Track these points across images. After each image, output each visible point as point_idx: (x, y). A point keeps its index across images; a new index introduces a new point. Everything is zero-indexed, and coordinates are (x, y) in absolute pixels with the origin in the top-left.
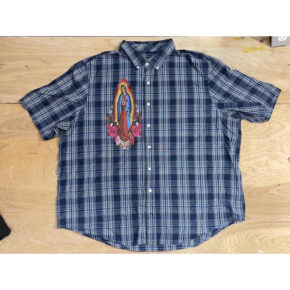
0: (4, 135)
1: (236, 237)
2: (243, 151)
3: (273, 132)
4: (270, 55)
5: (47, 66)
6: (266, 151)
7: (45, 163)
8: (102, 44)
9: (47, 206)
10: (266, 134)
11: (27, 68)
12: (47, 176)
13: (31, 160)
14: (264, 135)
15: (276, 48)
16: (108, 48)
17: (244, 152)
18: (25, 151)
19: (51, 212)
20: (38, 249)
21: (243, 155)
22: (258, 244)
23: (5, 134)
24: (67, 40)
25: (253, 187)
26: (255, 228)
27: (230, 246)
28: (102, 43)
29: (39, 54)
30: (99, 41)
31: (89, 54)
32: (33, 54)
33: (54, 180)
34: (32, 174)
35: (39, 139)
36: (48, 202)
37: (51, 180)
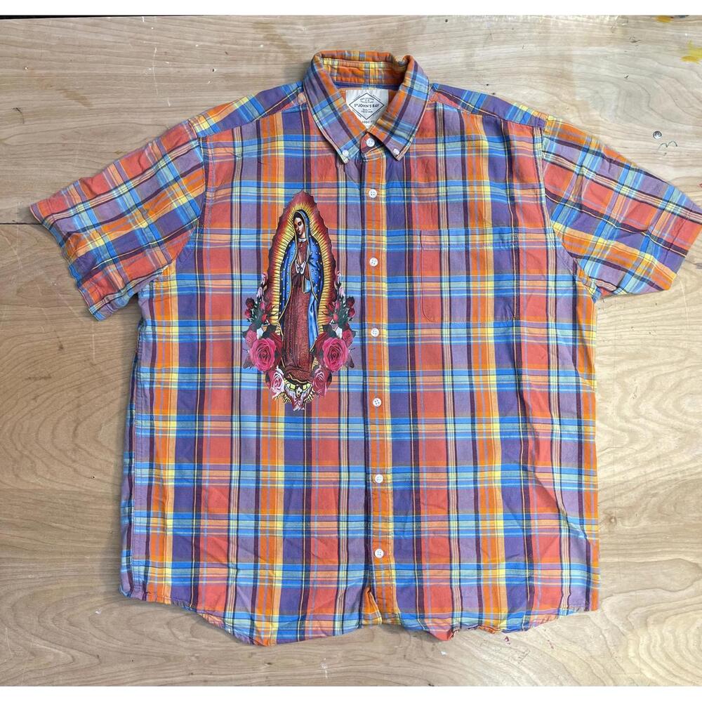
1: (667, 633)
2: (686, 366)
5: (79, 106)
7: (79, 406)
9: (87, 539)
11: (19, 116)
13: (35, 399)
16: (266, 49)
17: (689, 370)
20: (59, 673)
21: (685, 377)
24: (142, 26)
28: (248, 36)
29: (55, 72)
30: (239, 30)
31: (209, 71)
32: (38, 72)
33: (106, 461)
34: (37, 443)
35: (59, 334)
36: (88, 527)
37: (96, 458)
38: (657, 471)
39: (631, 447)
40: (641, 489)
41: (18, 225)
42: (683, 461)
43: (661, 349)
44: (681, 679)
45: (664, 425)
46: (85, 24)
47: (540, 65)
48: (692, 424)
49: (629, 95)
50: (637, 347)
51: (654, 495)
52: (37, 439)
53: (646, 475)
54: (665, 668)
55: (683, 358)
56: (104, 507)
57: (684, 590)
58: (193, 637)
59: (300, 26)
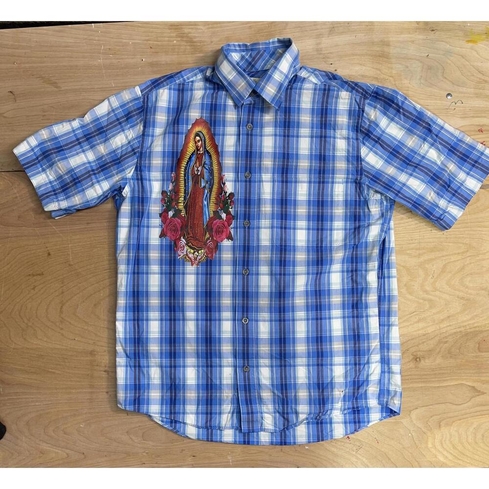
1: (454, 432)
2: (468, 255)
5: (53, 89)
7: (63, 293)
8: (165, 37)
11: (12, 97)
12: (68, 320)
13: (34, 289)
16: (178, 43)
17: (470, 258)
18: (19, 270)
20: (60, 464)
21: (468, 262)
24: (93, 31)
27: (441, 450)
28: (165, 35)
29: (35, 65)
30: (159, 31)
31: (140, 60)
32: (23, 66)
33: (82, 328)
34: (37, 318)
35: (48, 245)
36: (73, 371)
37: (76, 327)
38: (448, 326)
39: (431, 310)
40: (437, 339)
41: (16, 172)
42: (465, 319)
43: (451, 244)
44: (463, 461)
45: (453, 295)
46: (54, 31)
47: (368, 49)
48: (472, 295)
49: (430, 68)
50: (435, 244)
51: (446, 342)
52: (37, 315)
53: (440, 329)
54: (452, 454)
55: (466, 250)
56: (82, 358)
57: (465, 403)
58: (144, 440)
59: (201, 27)
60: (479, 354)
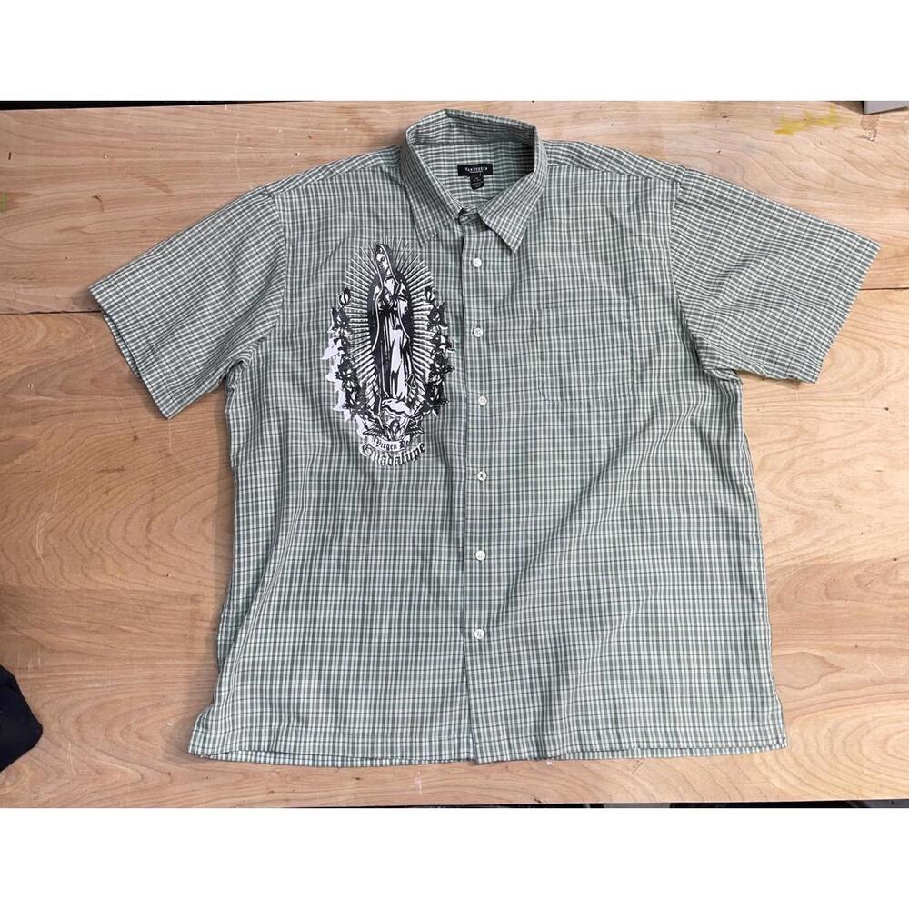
0: (21, 413)
2: (798, 444)
3: (891, 378)
4: (864, 137)
5: (161, 193)
6: (877, 441)
7: (153, 499)
9: (159, 643)
10: (869, 386)
11: (98, 204)
12: (160, 543)
13: (106, 492)
14: (863, 390)
15: (881, 115)
16: (351, 132)
17: (802, 448)
18: (85, 463)
19: (170, 662)
20: (127, 793)
21: (798, 455)
22: (873, 759)
23: (23, 410)
24: (225, 114)
25: (843, 560)
26: (859, 700)
27: (777, 768)
28: (331, 120)
29: (135, 160)
30: (322, 115)
31: (293, 155)
32: (119, 160)
33: (181, 558)
34: (108, 539)
36: (162, 630)
37: (171, 555)
38: (774, 557)
42: (800, 545)
43: (770, 426)
44: (814, 788)
45: (780, 507)
46: (169, 113)
47: (630, 142)
48: (809, 506)
49: (724, 170)
51: (773, 582)
52: (108, 536)
54: (795, 776)
55: (795, 435)
56: (178, 608)
57: (811, 686)
59: (385, 111)
60: (828, 602)
